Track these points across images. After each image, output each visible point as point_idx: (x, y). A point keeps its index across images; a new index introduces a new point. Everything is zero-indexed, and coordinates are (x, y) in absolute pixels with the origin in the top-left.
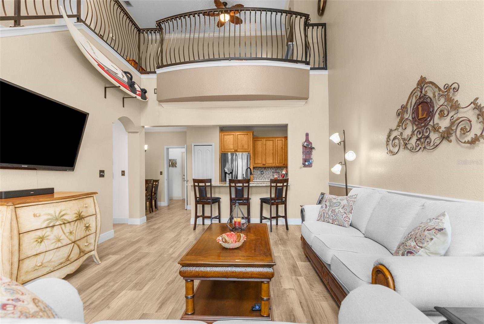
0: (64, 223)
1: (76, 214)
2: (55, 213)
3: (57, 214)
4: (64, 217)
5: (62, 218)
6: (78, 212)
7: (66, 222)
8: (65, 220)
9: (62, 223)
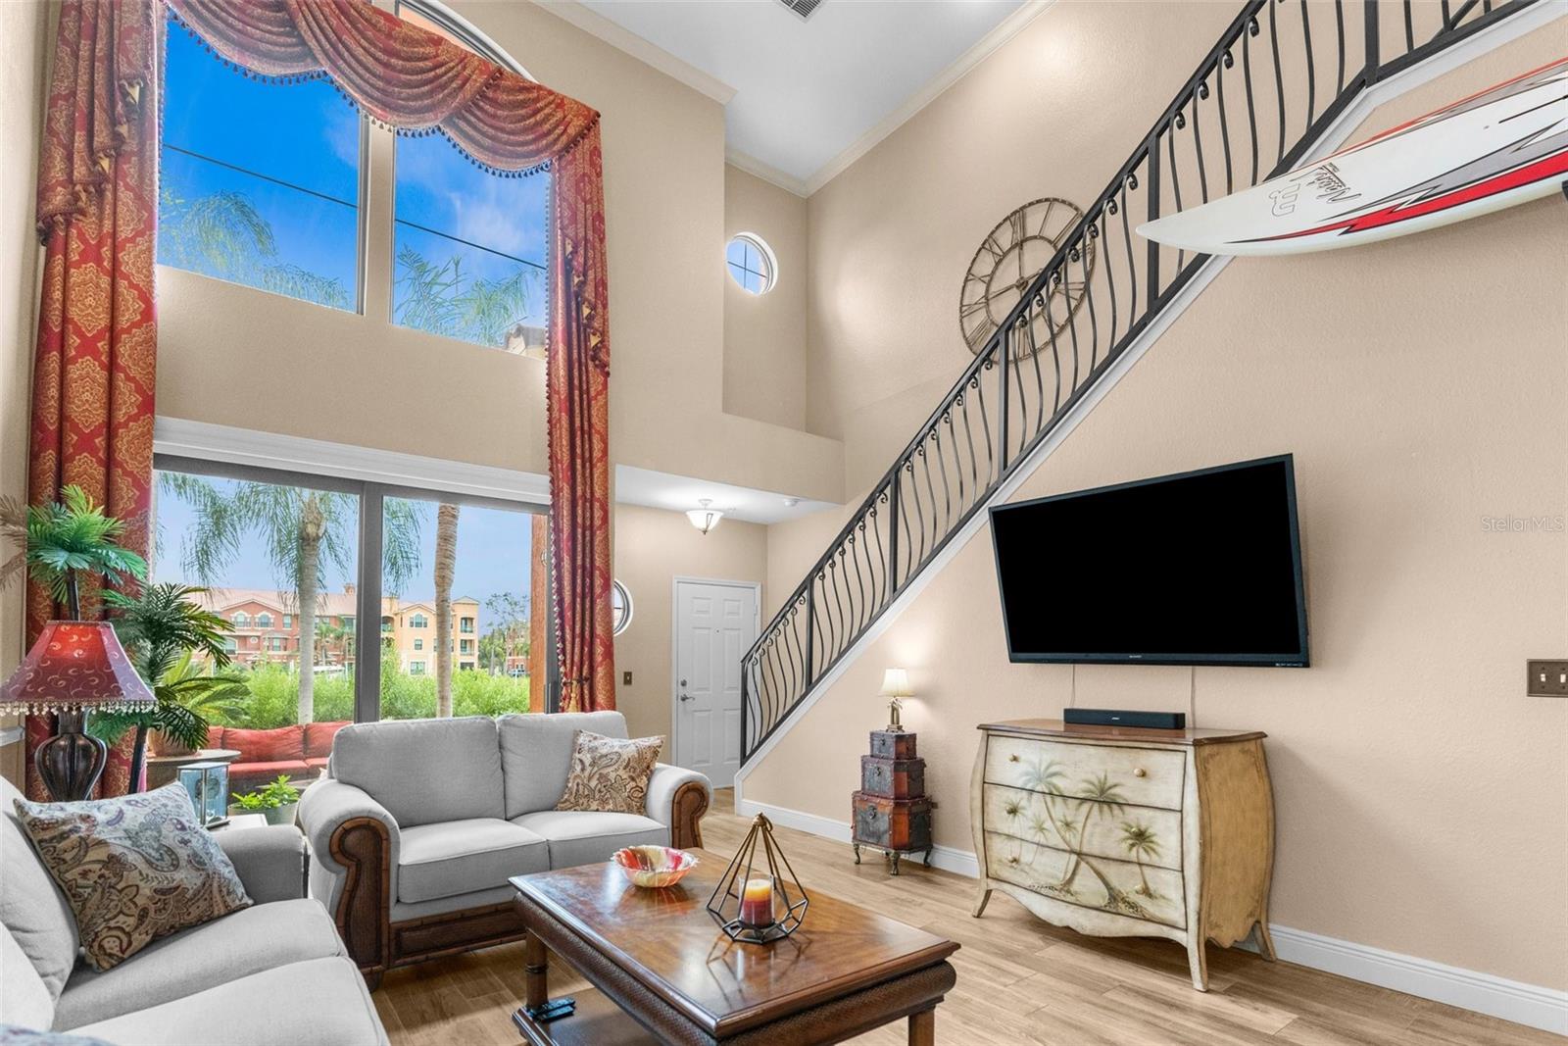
0: (1051, 794)
1: (1092, 784)
2: (1040, 765)
3: (1043, 768)
4: (1055, 780)
5: (1049, 779)
6: (1100, 782)
7: (1055, 792)
8: (1055, 786)
9: (1047, 791)
